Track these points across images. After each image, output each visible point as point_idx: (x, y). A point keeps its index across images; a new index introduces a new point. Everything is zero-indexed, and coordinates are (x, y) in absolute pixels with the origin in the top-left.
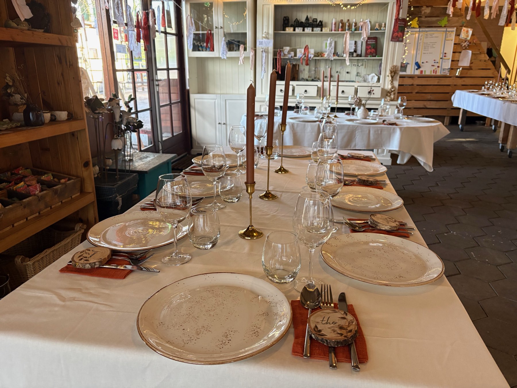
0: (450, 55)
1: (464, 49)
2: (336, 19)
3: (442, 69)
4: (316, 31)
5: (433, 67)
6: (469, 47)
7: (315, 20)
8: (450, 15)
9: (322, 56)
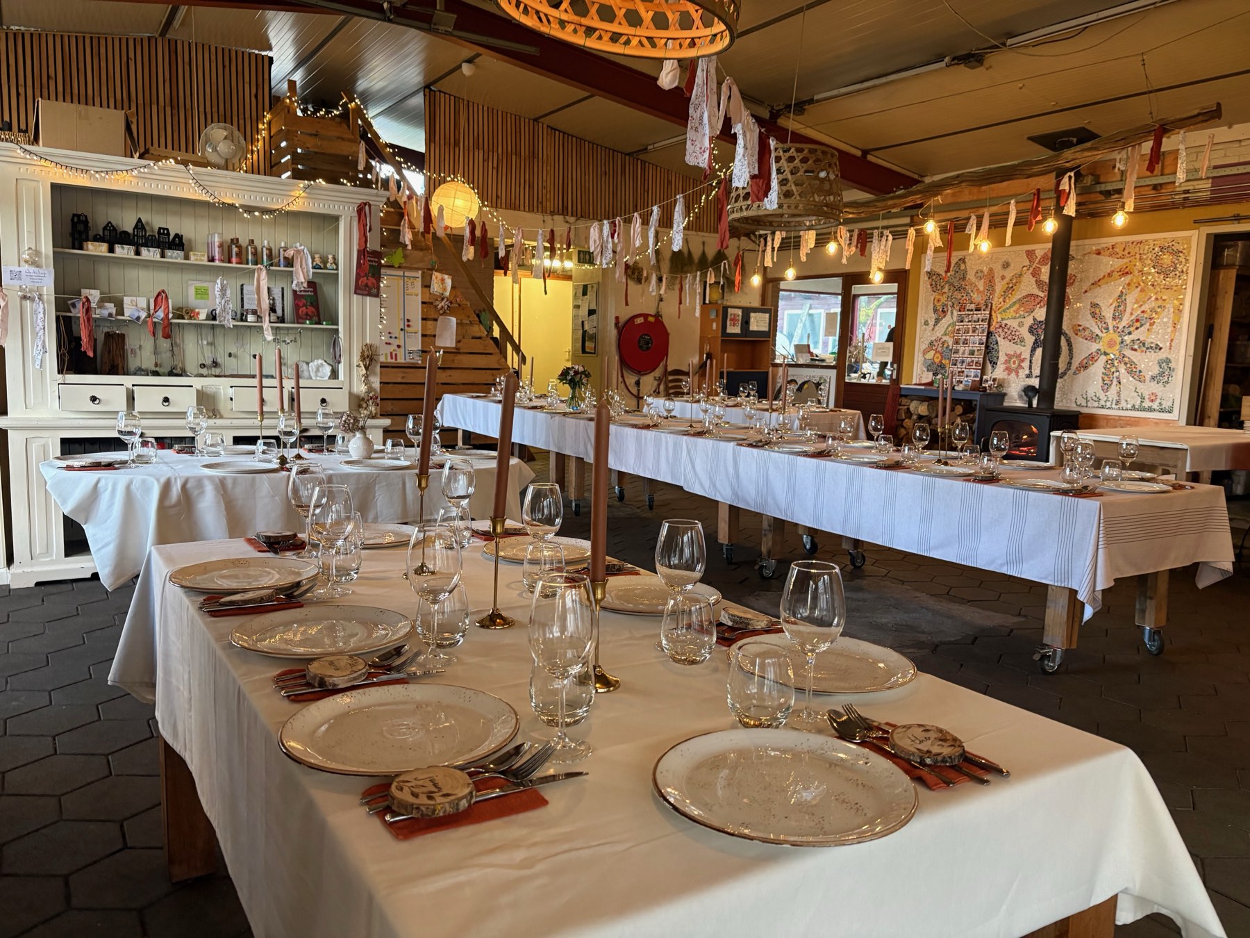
0: (417, 325)
1: (441, 315)
2: (221, 235)
3: (407, 352)
4: (171, 257)
5: (388, 346)
6: (450, 311)
7: (164, 232)
8: (407, 245)
9: (191, 318)
